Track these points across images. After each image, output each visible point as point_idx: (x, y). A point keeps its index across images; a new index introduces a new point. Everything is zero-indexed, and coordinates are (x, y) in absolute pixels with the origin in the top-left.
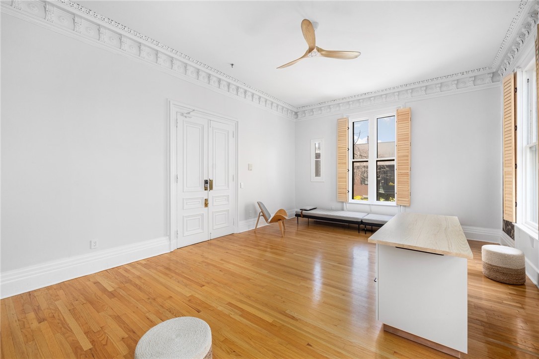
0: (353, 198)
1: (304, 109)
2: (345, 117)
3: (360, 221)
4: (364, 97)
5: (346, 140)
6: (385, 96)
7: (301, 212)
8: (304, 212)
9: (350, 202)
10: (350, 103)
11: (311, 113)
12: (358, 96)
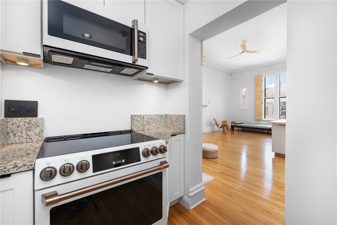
0: (265, 118)
1: (236, 71)
2: (260, 75)
3: (269, 128)
4: (271, 64)
5: (260, 87)
6: (284, 63)
7: (235, 125)
8: (236, 124)
9: (263, 120)
10: (263, 67)
11: (240, 73)
12: (268, 63)
